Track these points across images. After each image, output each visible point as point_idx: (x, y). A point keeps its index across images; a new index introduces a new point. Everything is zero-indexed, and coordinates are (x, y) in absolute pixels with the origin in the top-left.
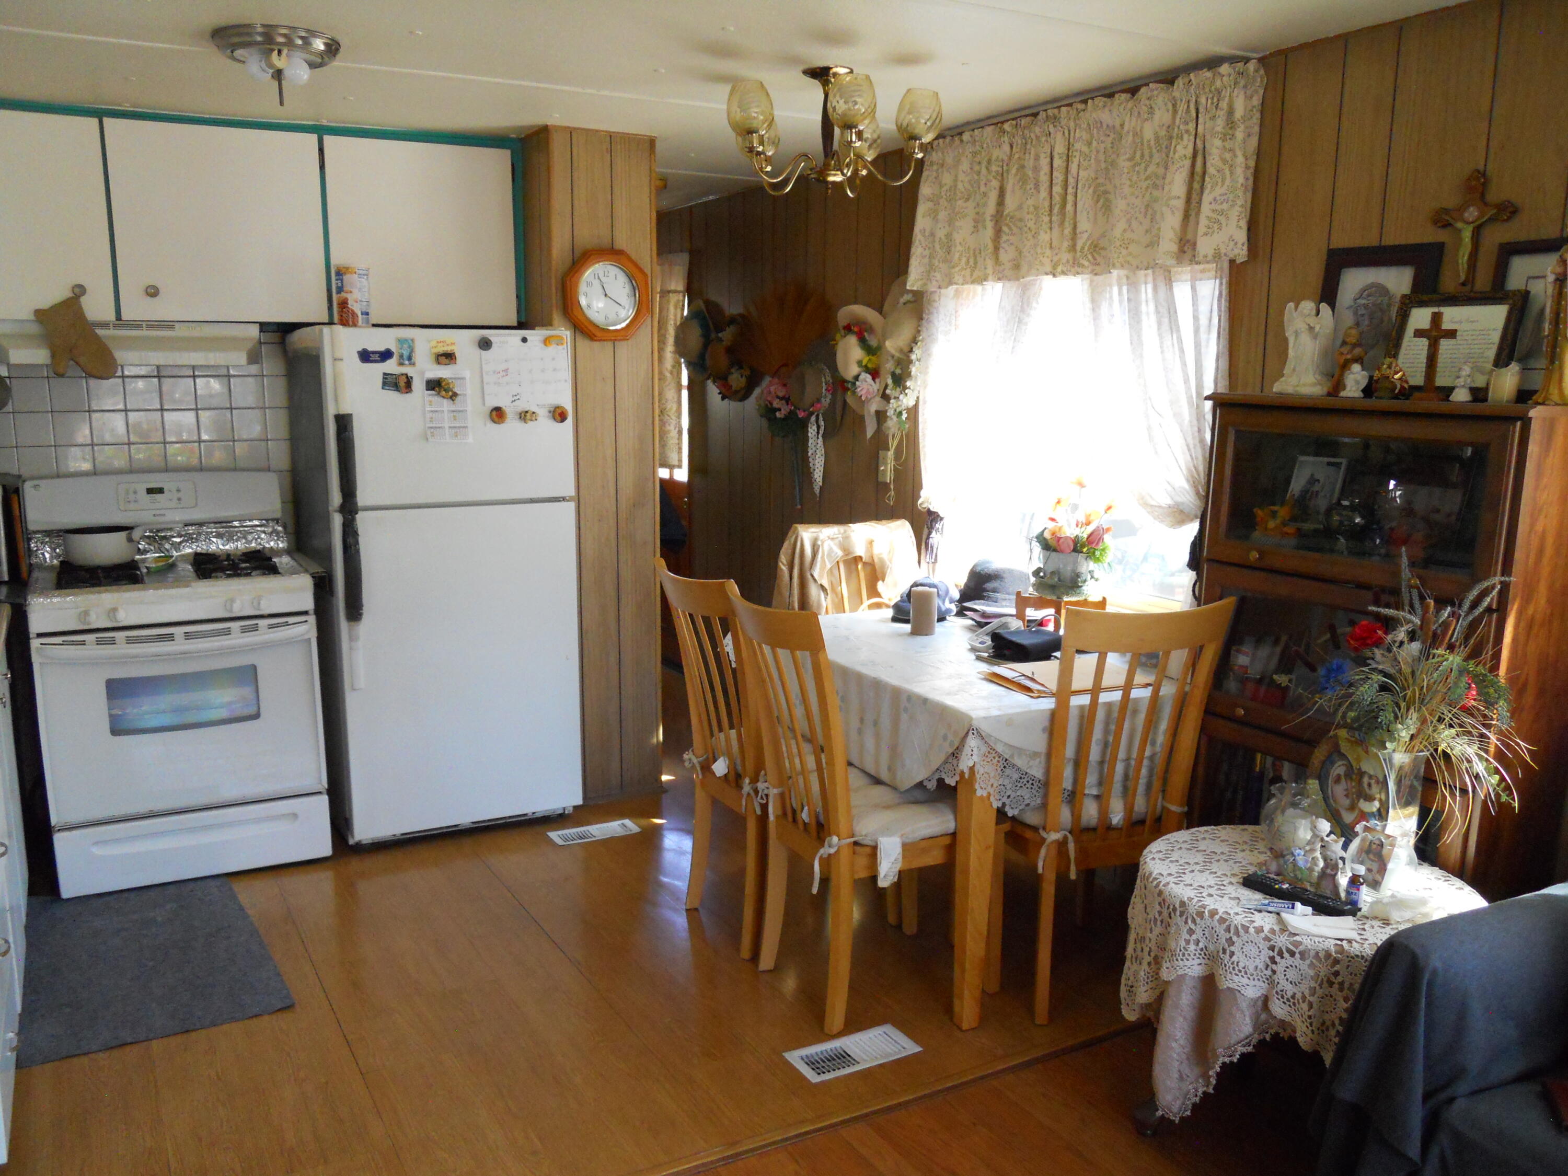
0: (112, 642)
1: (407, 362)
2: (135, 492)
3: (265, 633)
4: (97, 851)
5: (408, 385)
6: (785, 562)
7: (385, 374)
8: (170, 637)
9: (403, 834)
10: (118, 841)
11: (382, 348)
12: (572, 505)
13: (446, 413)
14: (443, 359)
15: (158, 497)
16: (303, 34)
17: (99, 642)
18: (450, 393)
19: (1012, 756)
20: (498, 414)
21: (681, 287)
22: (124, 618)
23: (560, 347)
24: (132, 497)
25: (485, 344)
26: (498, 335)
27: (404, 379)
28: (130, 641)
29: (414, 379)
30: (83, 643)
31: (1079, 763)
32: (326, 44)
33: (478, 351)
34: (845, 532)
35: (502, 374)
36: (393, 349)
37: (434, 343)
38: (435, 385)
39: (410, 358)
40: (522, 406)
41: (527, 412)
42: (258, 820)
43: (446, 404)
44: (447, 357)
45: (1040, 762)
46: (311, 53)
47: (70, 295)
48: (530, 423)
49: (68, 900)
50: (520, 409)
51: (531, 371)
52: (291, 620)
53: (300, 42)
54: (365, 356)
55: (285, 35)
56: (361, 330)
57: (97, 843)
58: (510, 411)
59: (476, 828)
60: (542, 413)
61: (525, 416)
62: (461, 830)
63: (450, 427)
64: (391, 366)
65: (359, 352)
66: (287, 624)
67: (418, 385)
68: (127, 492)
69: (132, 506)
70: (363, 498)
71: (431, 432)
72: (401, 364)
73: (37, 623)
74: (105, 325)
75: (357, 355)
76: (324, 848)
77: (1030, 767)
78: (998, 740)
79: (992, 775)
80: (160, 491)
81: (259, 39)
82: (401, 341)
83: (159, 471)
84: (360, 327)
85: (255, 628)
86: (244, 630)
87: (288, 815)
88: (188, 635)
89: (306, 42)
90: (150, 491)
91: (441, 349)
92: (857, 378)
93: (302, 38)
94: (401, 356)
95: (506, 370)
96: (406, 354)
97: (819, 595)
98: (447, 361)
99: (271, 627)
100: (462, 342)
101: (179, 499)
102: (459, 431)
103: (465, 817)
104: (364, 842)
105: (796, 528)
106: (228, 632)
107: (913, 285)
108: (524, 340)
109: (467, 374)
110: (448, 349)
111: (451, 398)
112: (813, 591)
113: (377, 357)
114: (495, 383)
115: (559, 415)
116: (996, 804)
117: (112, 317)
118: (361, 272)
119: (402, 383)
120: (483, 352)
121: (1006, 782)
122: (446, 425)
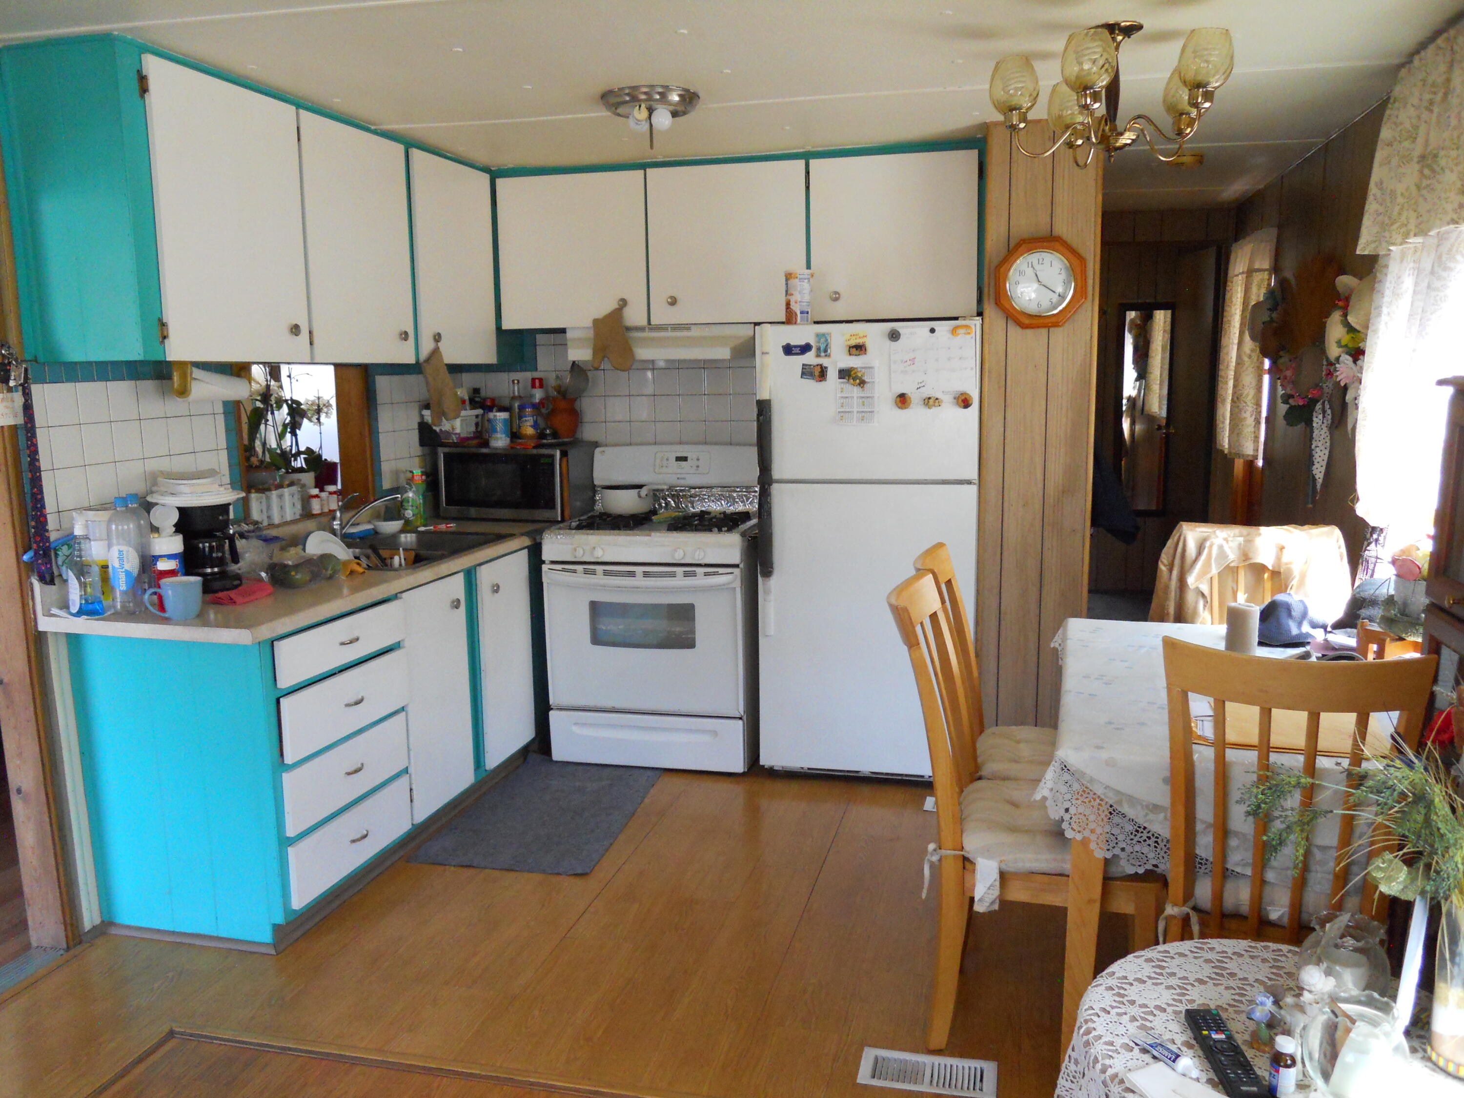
0: (594, 573)
1: (823, 354)
2: (667, 460)
3: (701, 580)
4: (575, 729)
5: (822, 374)
6: (1165, 561)
7: (803, 365)
8: (632, 574)
9: (809, 769)
10: (592, 725)
11: (803, 343)
12: (973, 490)
13: (855, 398)
14: (854, 351)
15: (683, 463)
16: (660, 90)
17: (586, 572)
18: (858, 381)
19: (1120, 802)
20: (902, 400)
21: (1266, 265)
22: (600, 555)
23: (968, 336)
24: (665, 463)
25: (894, 336)
26: (907, 327)
27: (819, 369)
28: (606, 573)
29: (829, 369)
30: (575, 571)
31: (1223, 831)
32: (680, 95)
33: (888, 343)
34: (1248, 534)
35: (909, 363)
36: (813, 343)
37: (848, 337)
38: (845, 374)
39: (826, 351)
40: (927, 392)
41: (929, 398)
42: (690, 731)
43: (856, 391)
44: (859, 349)
45: (1166, 818)
46: (670, 105)
47: (617, 306)
48: (934, 410)
49: (557, 762)
50: (926, 395)
51: (937, 360)
52: (721, 570)
53: (658, 97)
54: (788, 350)
55: (645, 93)
56: (801, 327)
57: (576, 724)
58: (915, 397)
59: (872, 778)
60: (947, 399)
61: (929, 402)
62: (860, 777)
63: (858, 412)
64: (810, 358)
65: (783, 347)
66: (715, 574)
67: (832, 374)
68: (662, 460)
69: (664, 470)
70: (777, 472)
71: (843, 415)
72: (818, 356)
73: (547, 554)
74: (641, 329)
75: (781, 349)
76: (738, 765)
77: (1150, 821)
78: (1092, 780)
79: (1092, 818)
80: (685, 459)
81: (627, 98)
82: (819, 336)
83: (677, 444)
84: (800, 324)
85: (694, 574)
86: (686, 575)
87: (710, 731)
88: (646, 574)
89: (663, 95)
90: (679, 459)
91: (853, 342)
92: (1338, 359)
93: (659, 93)
94: (819, 349)
95: (913, 360)
96: (823, 347)
97: (1197, 603)
98: (858, 352)
99: (706, 574)
100: (874, 335)
101: (698, 467)
102: (866, 415)
103: (866, 765)
104: (775, 768)
105: (1181, 526)
106: (673, 575)
107: (1364, 249)
108: (932, 331)
109: (876, 363)
110: (860, 341)
111: (859, 384)
112: (1190, 597)
113: (798, 350)
114: (902, 372)
115: (965, 402)
116: (1100, 854)
117: (644, 322)
118: (801, 276)
119: (817, 372)
120: (893, 343)
121: (1116, 831)
122: (855, 410)
